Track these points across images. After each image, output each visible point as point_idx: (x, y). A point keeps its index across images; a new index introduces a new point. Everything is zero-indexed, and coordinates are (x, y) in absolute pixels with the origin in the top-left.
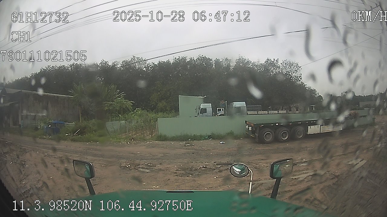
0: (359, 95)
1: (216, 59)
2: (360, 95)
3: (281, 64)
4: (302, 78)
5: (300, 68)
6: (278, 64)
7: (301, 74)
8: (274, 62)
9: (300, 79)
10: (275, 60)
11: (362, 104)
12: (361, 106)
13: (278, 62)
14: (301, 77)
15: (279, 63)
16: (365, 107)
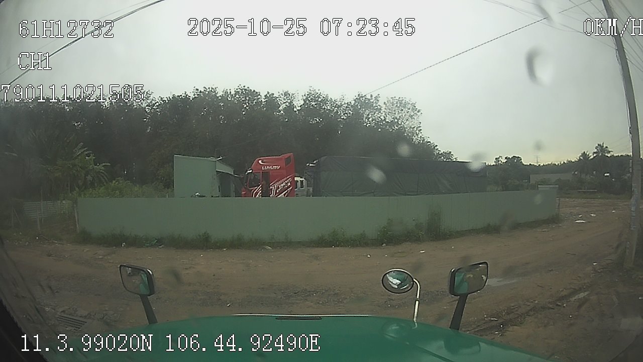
0: (530, 164)
1: (268, 93)
2: (532, 164)
3: (385, 103)
4: (421, 130)
5: (418, 112)
6: (378, 104)
7: (420, 123)
8: (372, 101)
9: (417, 132)
10: (373, 97)
11: (534, 179)
12: (532, 182)
13: (378, 101)
14: (421, 128)
15: (381, 103)
16: (539, 183)
